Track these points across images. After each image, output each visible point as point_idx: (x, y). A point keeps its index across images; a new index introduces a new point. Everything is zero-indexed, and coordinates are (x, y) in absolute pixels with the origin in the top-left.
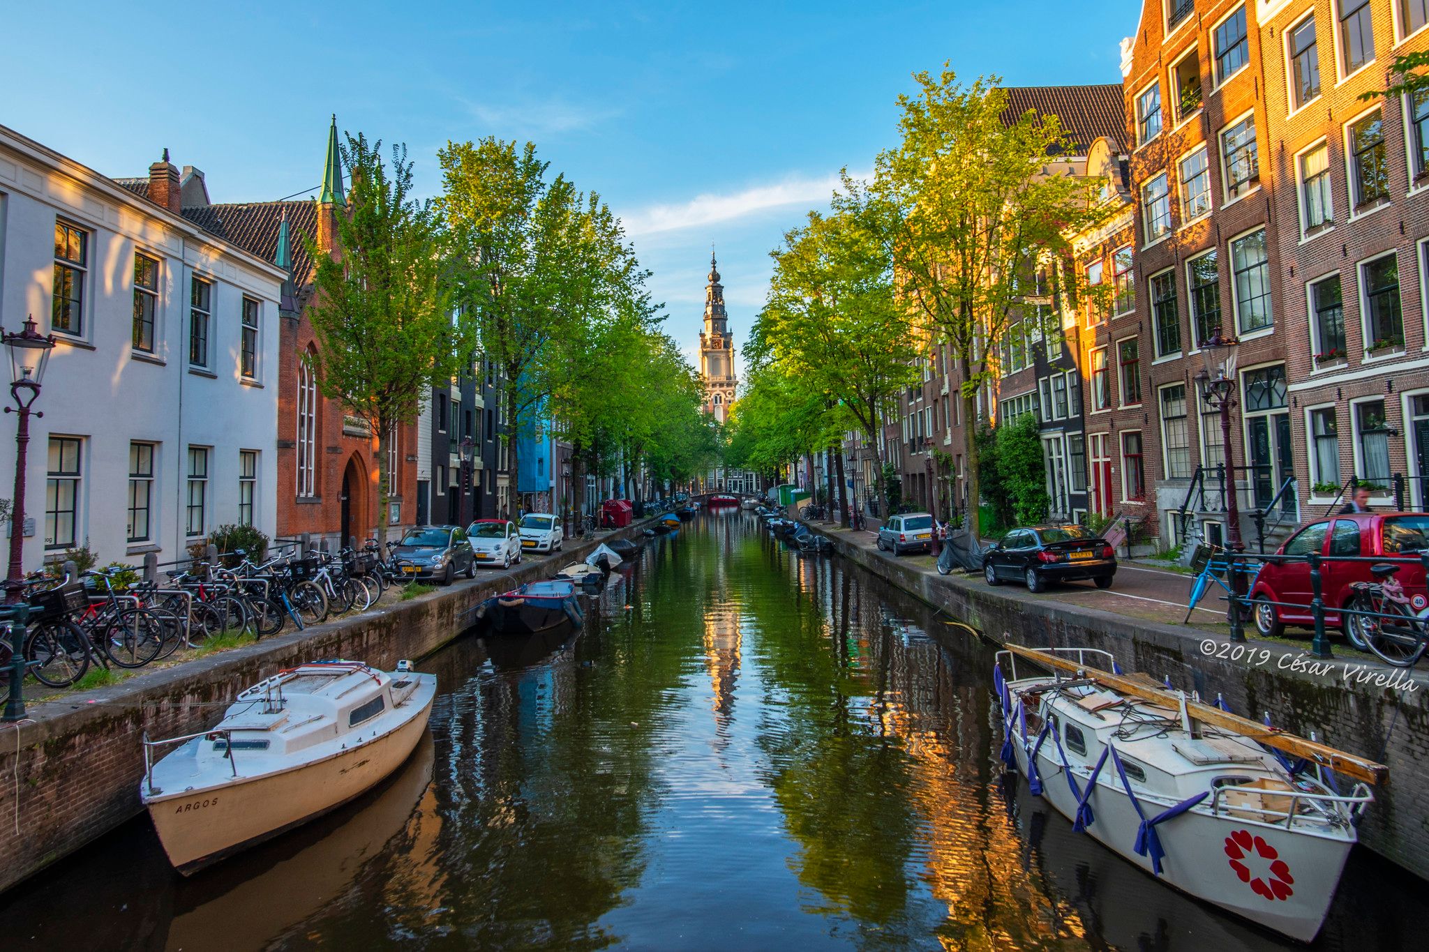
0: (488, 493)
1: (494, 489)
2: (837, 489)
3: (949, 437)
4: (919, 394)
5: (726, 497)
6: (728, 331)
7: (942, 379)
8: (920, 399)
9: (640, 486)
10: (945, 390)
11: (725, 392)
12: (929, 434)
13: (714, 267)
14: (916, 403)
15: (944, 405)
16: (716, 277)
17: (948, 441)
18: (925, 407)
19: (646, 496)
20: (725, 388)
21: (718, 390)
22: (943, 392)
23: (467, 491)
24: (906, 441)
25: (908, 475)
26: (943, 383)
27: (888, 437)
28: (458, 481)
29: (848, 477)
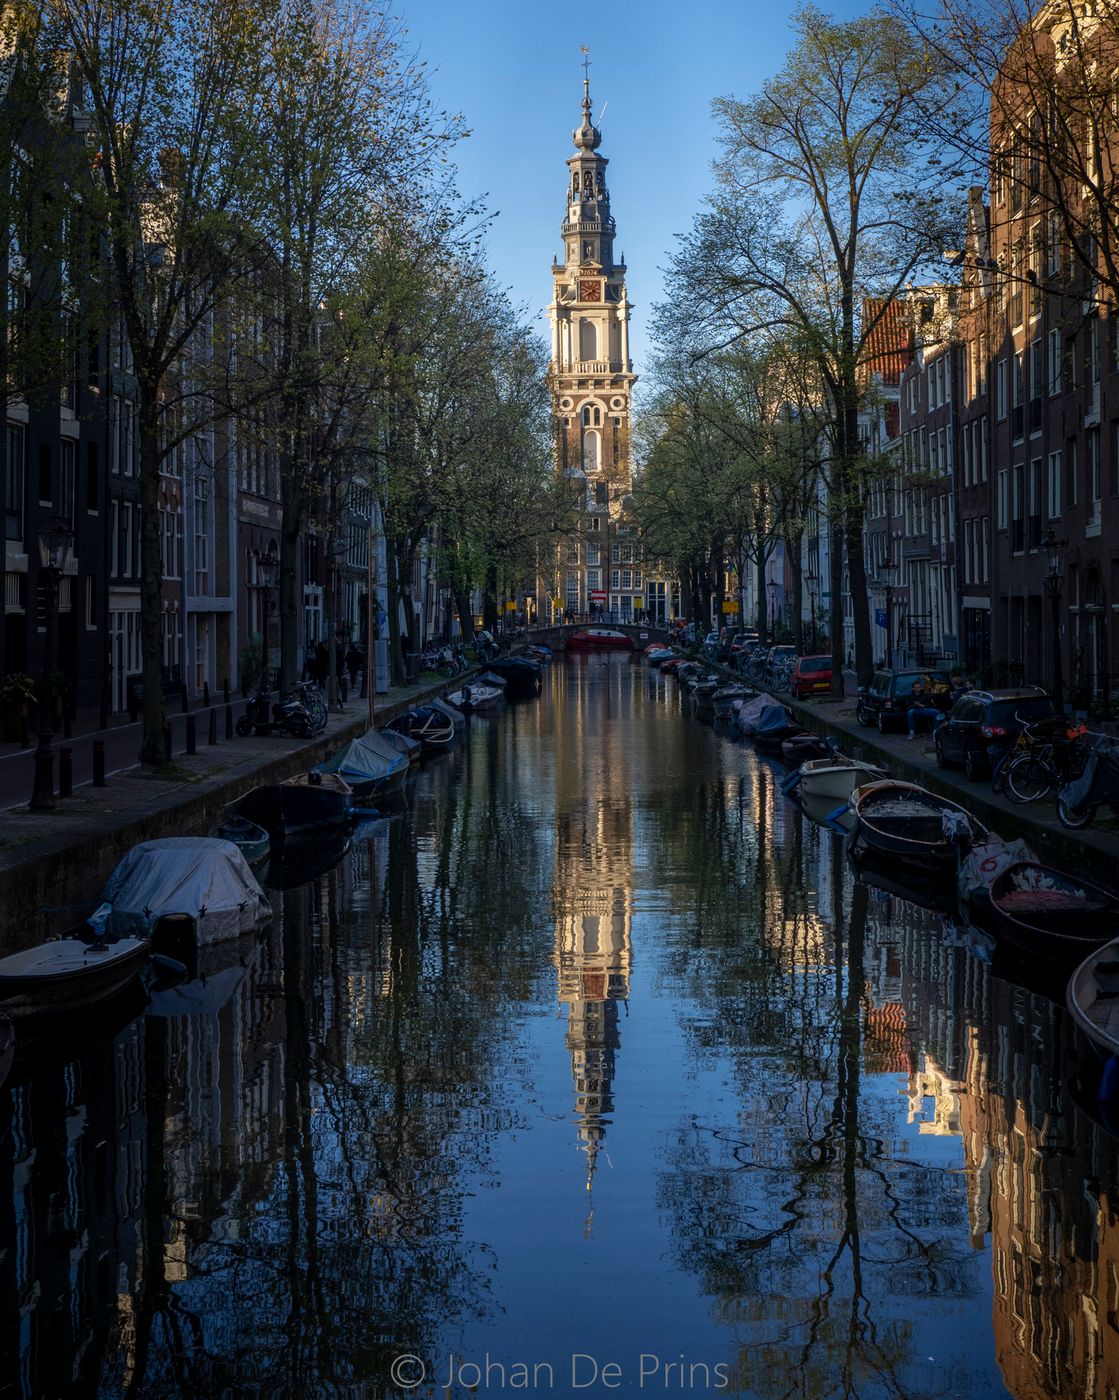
0: (91, 627)
1: (103, 616)
2: (849, 621)
3: (1097, 520)
4: (1036, 424)
5: (604, 633)
6: (617, 261)
7: (1088, 391)
8: (1036, 435)
9: (418, 607)
10: (1094, 417)
11: (606, 399)
12: (1054, 510)
13: (589, 116)
14: (1028, 442)
15: (1089, 451)
16: (593, 140)
17: (1094, 529)
18: (1047, 451)
19: (431, 629)
20: (606, 391)
21: (591, 394)
22: (1088, 421)
23: (42, 623)
24: (1003, 523)
25: (1004, 599)
26: (1089, 402)
27: (965, 514)
28: (23, 603)
29: (876, 602)
